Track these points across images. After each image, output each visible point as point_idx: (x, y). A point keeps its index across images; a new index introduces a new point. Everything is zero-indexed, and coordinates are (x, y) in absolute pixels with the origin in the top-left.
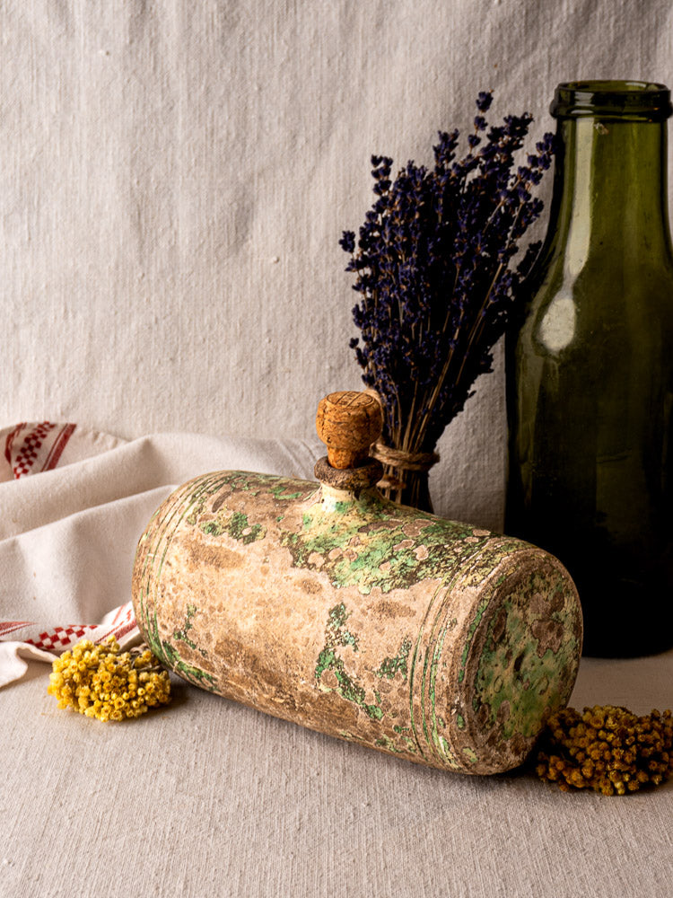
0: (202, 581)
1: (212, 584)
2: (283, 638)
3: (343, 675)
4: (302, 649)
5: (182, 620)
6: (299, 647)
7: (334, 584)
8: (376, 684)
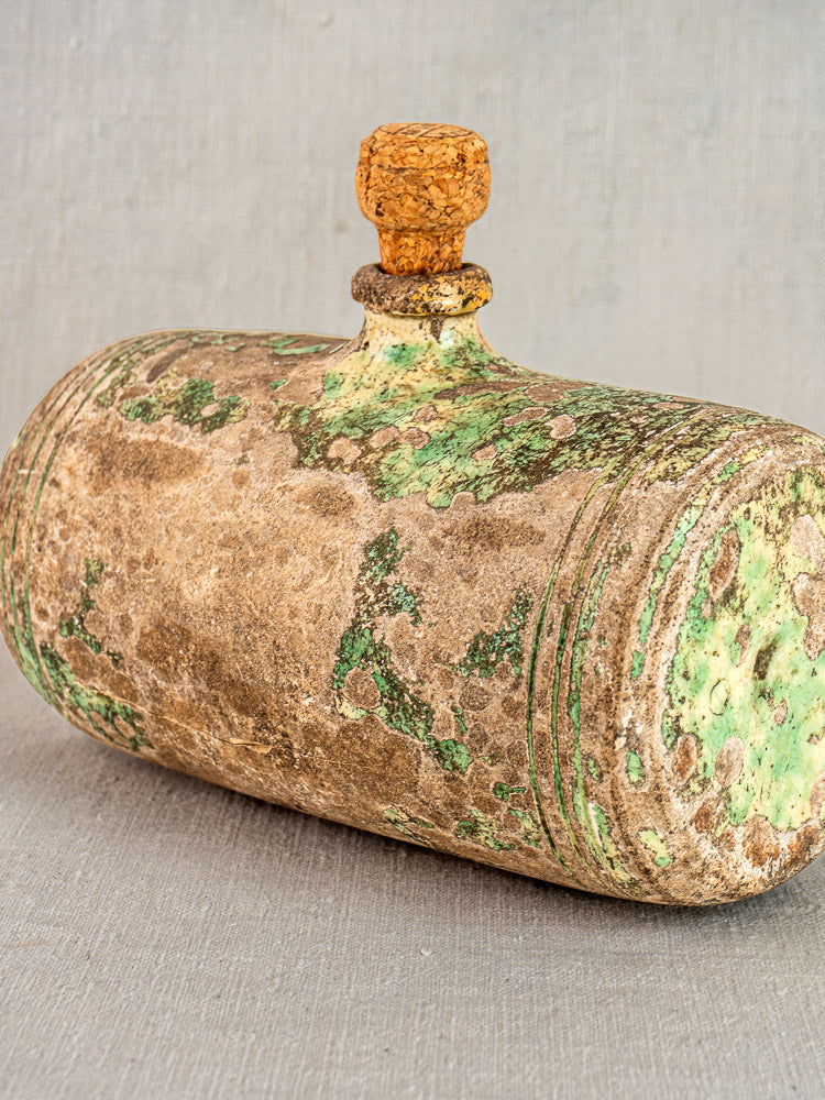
0: (117, 510)
1: (135, 513)
2: (271, 609)
3: (389, 677)
4: (307, 629)
5: (76, 594)
6: (302, 625)
7: (378, 492)
8: (457, 691)
